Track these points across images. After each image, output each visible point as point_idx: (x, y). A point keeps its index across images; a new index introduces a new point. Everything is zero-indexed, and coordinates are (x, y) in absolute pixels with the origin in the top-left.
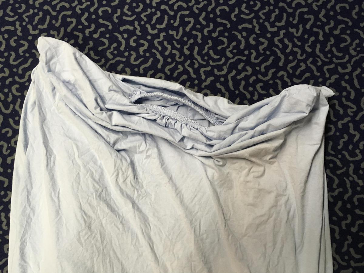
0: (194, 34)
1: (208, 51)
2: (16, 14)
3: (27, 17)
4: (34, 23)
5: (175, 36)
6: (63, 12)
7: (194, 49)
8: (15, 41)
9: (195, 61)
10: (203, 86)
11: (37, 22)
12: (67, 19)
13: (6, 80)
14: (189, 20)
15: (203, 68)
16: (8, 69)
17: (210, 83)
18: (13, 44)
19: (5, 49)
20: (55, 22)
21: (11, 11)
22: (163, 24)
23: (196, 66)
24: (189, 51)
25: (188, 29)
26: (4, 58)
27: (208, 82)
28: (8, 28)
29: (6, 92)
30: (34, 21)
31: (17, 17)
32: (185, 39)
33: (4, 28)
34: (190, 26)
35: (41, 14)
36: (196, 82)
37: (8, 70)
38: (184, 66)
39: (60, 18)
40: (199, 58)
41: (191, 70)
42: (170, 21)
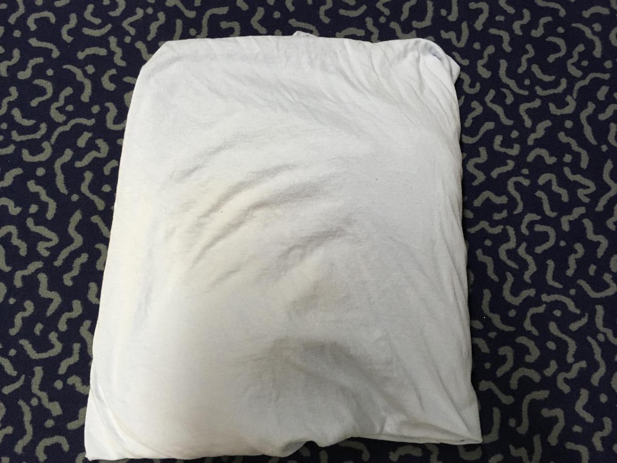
0: (494, 35)
1: (529, 67)
2: (106, 20)
3: (131, 24)
4: (149, 38)
5: (455, 42)
6: (209, 9)
7: (499, 65)
8: (112, 79)
9: (504, 90)
10: (530, 142)
11: (155, 35)
12: (221, 23)
13: (104, 165)
14: (480, 7)
15: (524, 103)
16: (104, 141)
17: (545, 134)
18: (109, 86)
19: (91, 98)
20: (196, 32)
21: (94, 14)
22: (426, 19)
23: (509, 100)
24: (488, 70)
25: (479, 25)
26: (92, 118)
27: (540, 132)
28: (93, 53)
29: (106, 193)
30: (149, 33)
31: (109, 27)
32: (477, 46)
33: (82, 51)
34: (483, 18)
35: (162, 16)
36: (515, 134)
37: (105, 143)
38: (483, 104)
39: (205, 21)
40: (512, 83)
41: (499, 110)
42: (439, 12)
